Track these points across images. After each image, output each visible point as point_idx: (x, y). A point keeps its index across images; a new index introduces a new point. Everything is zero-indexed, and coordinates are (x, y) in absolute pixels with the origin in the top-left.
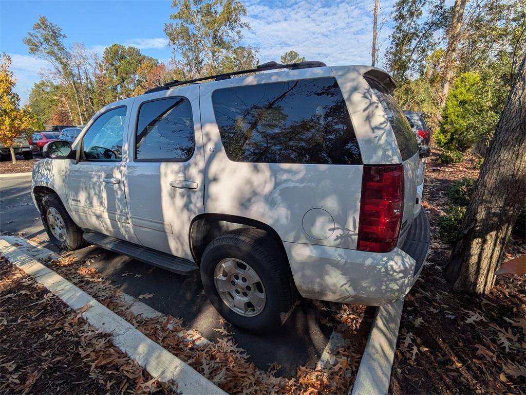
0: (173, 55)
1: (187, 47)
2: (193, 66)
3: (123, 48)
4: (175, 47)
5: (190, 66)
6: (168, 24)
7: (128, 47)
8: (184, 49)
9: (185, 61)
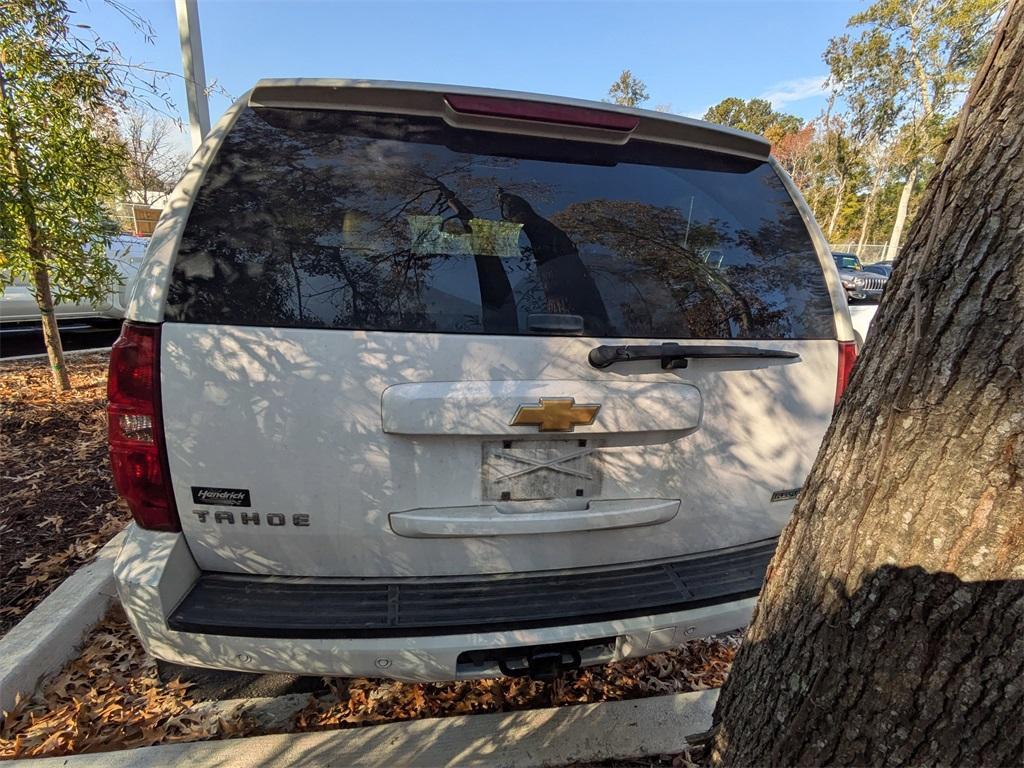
0: (828, 105)
1: (868, 83)
2: (871, 125)
3: (740, 103)
4: (839, 87)
5: (863, 125)
6: (837, 40)
7: (749, 101)
8: (860, 90)
9: (853, 116)
